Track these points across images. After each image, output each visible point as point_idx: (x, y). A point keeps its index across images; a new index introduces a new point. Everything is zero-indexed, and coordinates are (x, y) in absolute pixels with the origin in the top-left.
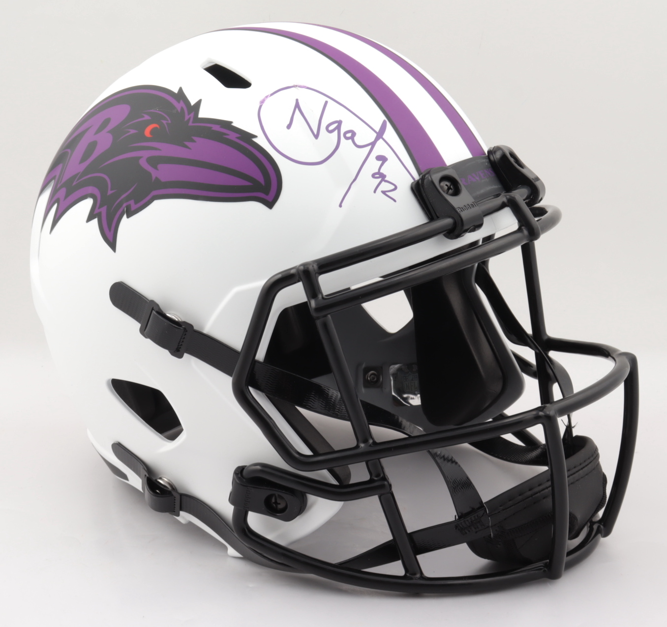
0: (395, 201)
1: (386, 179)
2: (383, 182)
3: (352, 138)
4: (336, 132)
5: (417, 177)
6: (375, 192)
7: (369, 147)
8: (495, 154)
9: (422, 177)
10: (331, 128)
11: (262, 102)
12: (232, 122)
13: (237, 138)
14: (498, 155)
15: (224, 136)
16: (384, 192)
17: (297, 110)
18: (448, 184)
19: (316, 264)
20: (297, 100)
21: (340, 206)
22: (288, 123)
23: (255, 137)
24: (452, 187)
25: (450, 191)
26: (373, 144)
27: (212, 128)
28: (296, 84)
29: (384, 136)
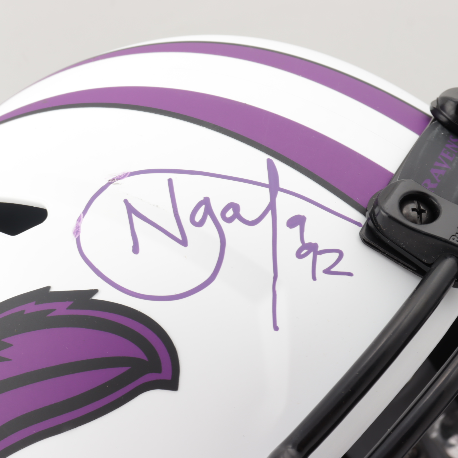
0: (350, 274)
1: (319, 249)
2: (319, 257)
3: (237, 215)
4: (209, 219)
5: (362, 219)
6: (314, 278)
7: (269, 214)
8: (444, 111)
9: (370, 214)
10: (198, 217)
11: (77, 232)
12: (49, 288)
13: (70, 308)
14: (450, 109)
15: (49, 315)
16: (328, 271)
17: (134, 217)
18: (414, 205)
19: (290, 446)
20: (126, 201)
21: (276, 328)
22: (132, 244)
23: (95, 291)
24: (422, 208)
25: (424, 215)
26: (272, 207)
27: (24, 311)
28: (111, 178)
29: (281, 186)
